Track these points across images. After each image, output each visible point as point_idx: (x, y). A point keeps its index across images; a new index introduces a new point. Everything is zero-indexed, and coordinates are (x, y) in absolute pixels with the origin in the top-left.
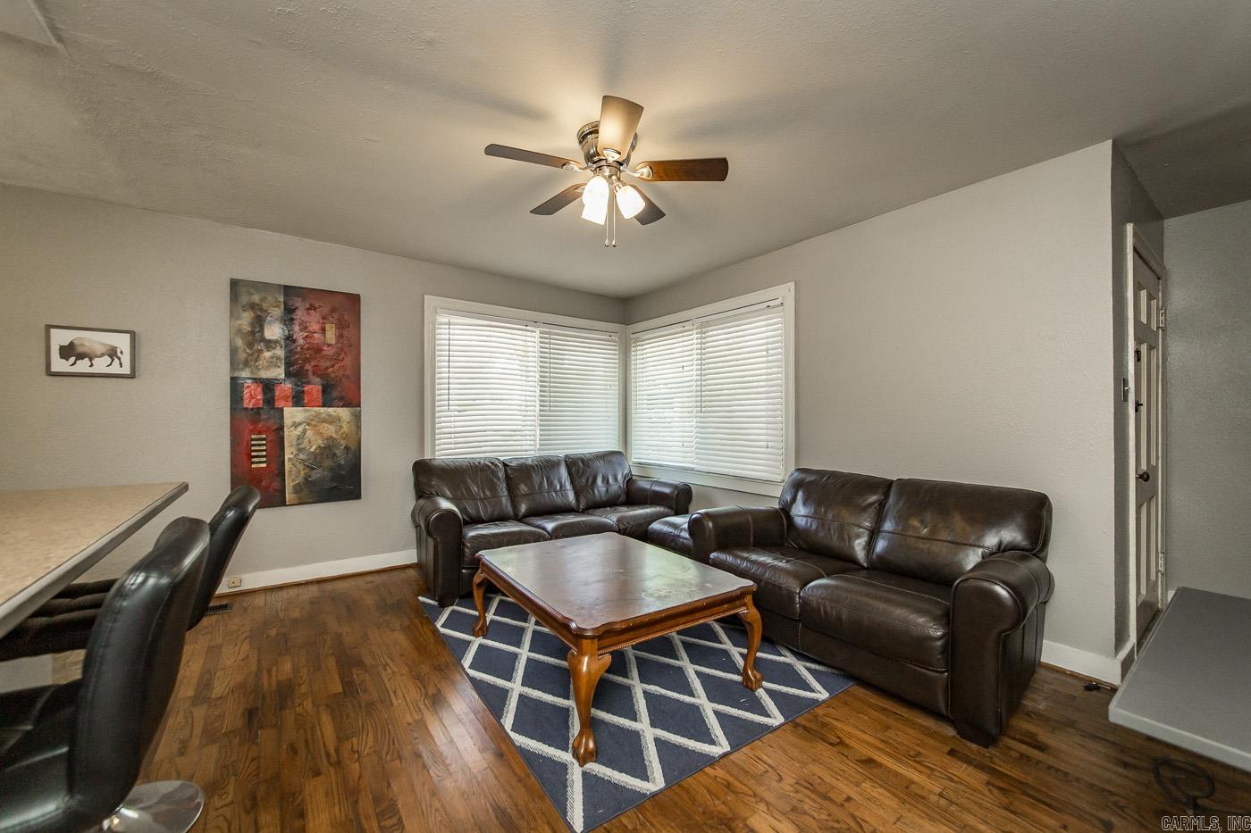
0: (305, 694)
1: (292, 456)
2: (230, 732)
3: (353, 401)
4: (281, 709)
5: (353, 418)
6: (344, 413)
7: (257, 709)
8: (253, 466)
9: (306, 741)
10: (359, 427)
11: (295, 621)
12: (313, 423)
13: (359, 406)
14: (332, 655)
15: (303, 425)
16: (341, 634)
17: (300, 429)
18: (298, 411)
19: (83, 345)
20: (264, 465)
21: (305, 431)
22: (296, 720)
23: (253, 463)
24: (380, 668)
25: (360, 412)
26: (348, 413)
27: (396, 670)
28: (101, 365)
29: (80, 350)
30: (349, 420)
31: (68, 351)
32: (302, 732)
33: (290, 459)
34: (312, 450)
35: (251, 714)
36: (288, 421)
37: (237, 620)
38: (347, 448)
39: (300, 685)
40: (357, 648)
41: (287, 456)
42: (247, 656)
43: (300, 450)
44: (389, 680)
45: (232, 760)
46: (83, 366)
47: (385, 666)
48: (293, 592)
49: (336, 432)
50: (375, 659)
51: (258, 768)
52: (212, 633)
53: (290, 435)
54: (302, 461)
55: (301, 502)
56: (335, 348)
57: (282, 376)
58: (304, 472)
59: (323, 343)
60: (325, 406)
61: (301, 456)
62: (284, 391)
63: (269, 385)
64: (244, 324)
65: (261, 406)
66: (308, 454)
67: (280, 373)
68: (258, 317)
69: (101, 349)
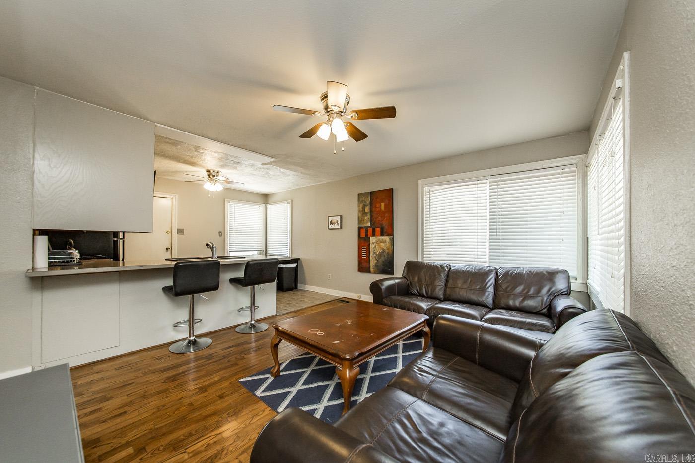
3: (391, 234)
5: (391, 241)
6: (387, 238)
8: (363, 257)
10: (393, 245)
12: (378, 242)
13: (393, 235)
15: (375, 243)
18: (374, 238)
19: (333, 220)
20: (365, 257)
21: (375, 246)
25: (393, 238)
26: (390, 239)
28: (336, 226)
30: (389, 241)
31: (332, 223)
36: (371, 242)
38: (388, 253)
41: (371, 255)
43: (374, 253)
46: (333, 227)
49: (385, 247)
53: (372, 246)
54: (375, 257)
55: (375, 273)
56: (384, 212)
57: (370, 225)
58: (375, 262)
59: (381, 211)
60: (381, 236)
61: (375, 255)
62: (370, 231)
63: (367, 228)
64: (361, 208)
65: (364, 236)
66: (377, 254)
67: (369, 224)
68: (364, 205)
69: (335, 221)
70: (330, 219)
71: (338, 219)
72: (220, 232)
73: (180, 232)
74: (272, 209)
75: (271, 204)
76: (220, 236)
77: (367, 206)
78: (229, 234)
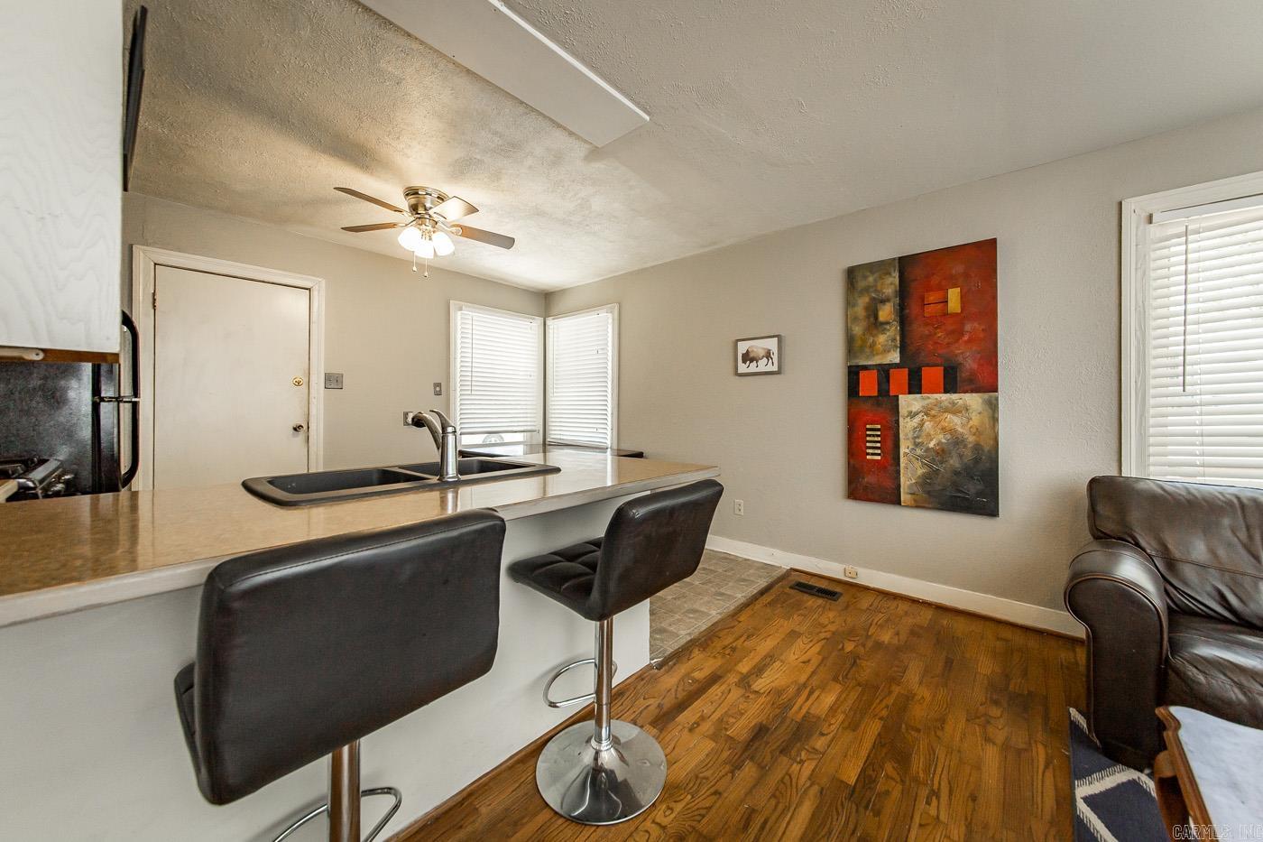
0: (815, 751)
1: (907, 451)
2: (732, 738)
3: (986, 384)
4: (781, 752)
5: (987, 407)
6: (973, 400)
7: (768, 729)
8: (868, 457)
9: (765, 822)
10: (995, 420)
11: (879, 645)
12: (933, 412)
13: (996, 390)
14: (881, 719)
15: (920, 415)
16: (915, 694)
17: (917, 420)
18: (915, 399)
19: (753, 351)
20: (879, 458)
21: (921, 424)
22: (782, 780)
23: (868, 454)
24: (924, 792)
25: (997, 399)
26: (980, 401)
27: (943, 817)
28: (762, 366)
29: (751, 355)
30: (980, 409)
31: (748, 358)
32: (773, 802)
33: (906, 454)
34: (931, 445)
35: (760, 732)
36: (903, 411)
37: (831, 615)
39: (822, 734)
40: (918, 731)
41: (903, 450)
42: (809, 661)
43: (917, 445)
44: (921, 825)
45: (705, 774)
46: (753, 368)
47: (935, 794)
48: (903, 607)
49: (963, 426)
50: (927, 770)
51: (709, 809)
52: (805, 616)
53: (906, 426)
54: (919, 458)
55: (918, 506)
56: (961, 318)
57: (897, 360)
58: (920, 472)
59: (945, 314)
60: (946, 391)
61: (919, 452)
62: (900, 377)
63: (885, 371)
64: (860, 310)
65: (876, 394)
66: (928, 450)
67: (895, 357)
68: (873, 299)
69: (762, 353)
70: (743, 348)
71: (772, 344)
72: (439, 385)
73: (333, 381)
74: (564, 329)
75: (557, 316)
76: (438, 393)
77: (888, 300)
78: (458, 390)
